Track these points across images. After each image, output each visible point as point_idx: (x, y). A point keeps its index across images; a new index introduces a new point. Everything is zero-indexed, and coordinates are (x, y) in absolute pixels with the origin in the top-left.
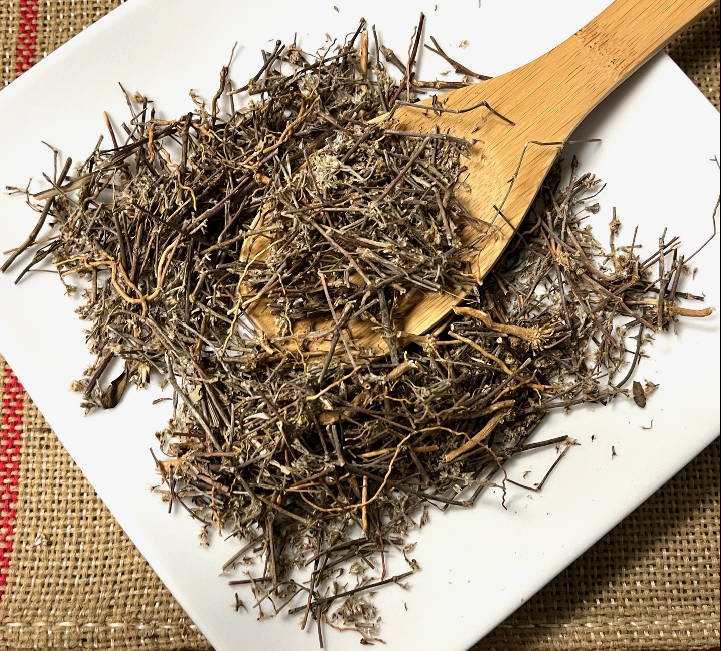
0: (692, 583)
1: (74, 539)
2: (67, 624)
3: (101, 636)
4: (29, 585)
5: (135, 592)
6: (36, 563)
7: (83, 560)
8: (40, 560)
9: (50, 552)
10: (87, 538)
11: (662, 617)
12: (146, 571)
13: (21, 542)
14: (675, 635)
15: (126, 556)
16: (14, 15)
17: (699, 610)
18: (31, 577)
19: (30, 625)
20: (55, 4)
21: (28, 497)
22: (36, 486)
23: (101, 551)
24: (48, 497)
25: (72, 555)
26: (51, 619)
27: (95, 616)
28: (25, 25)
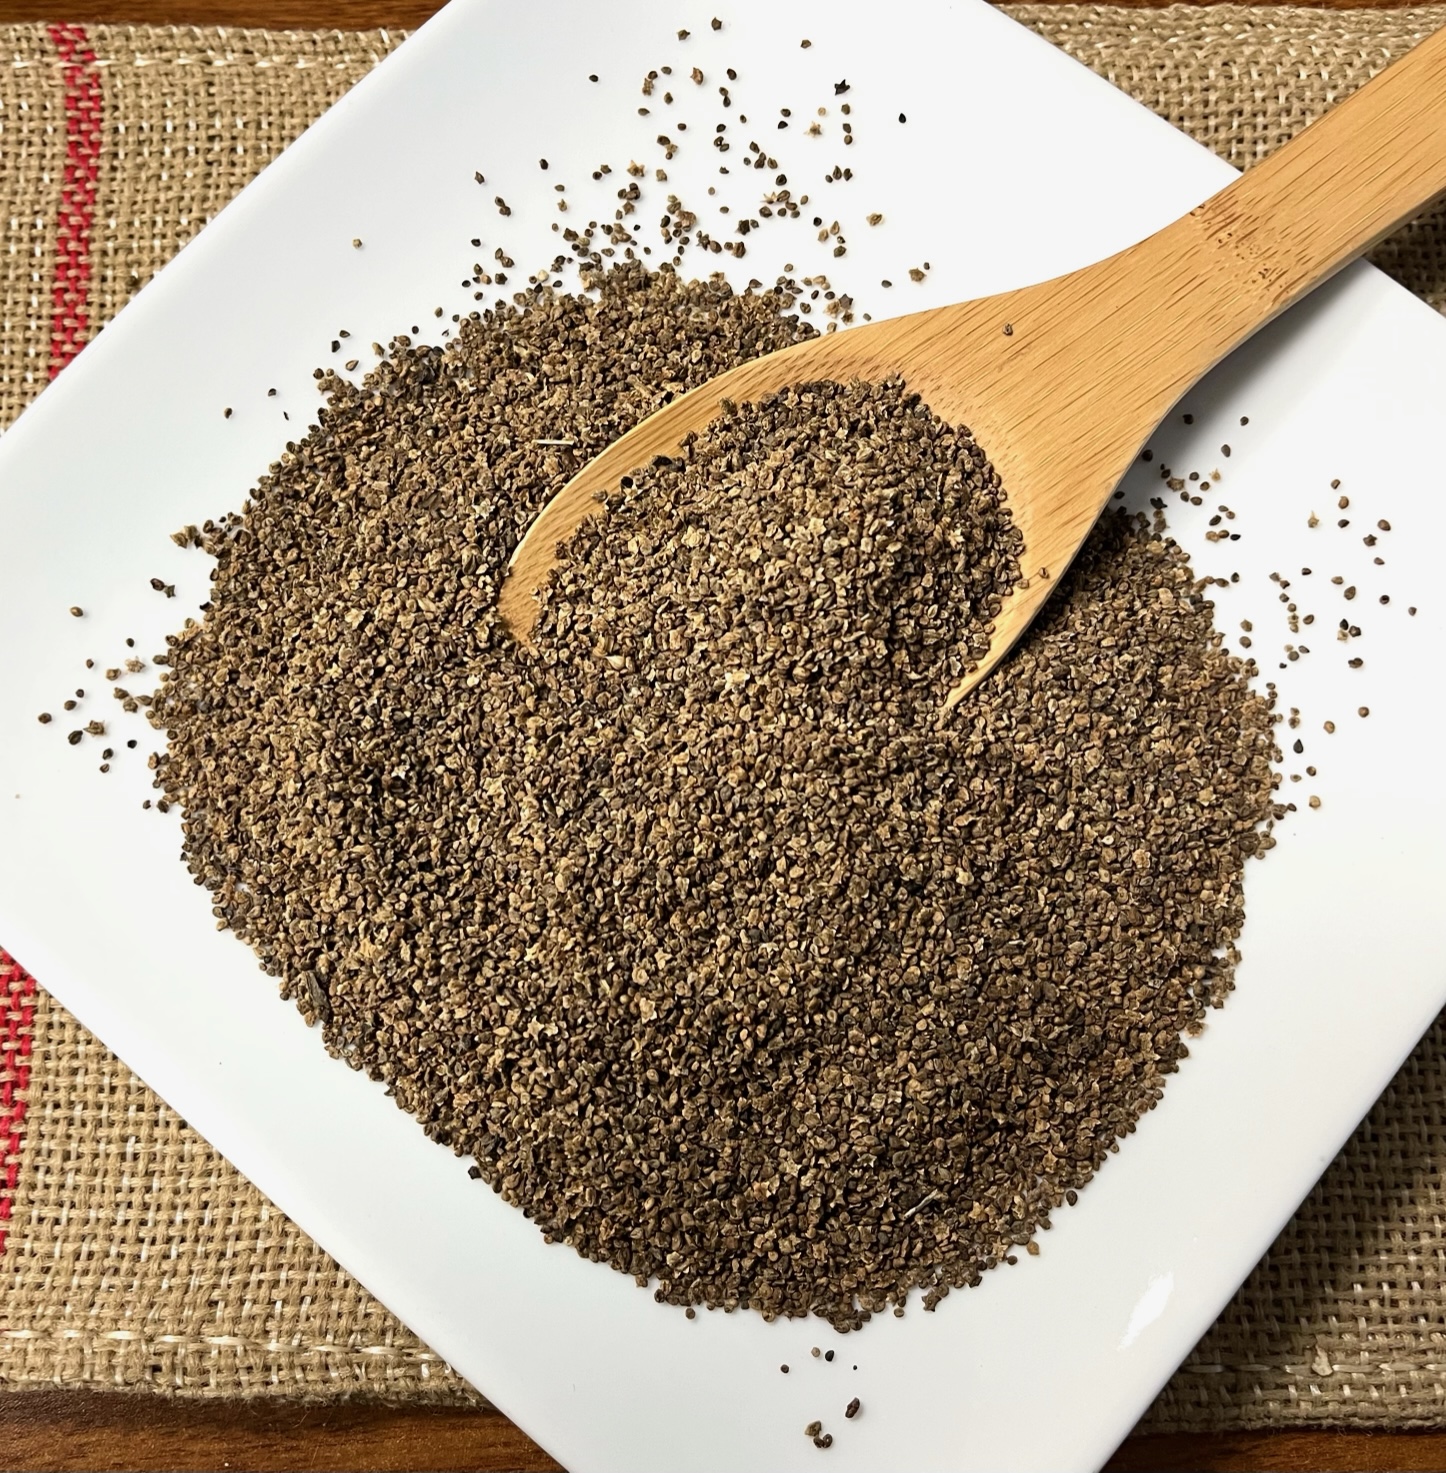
0: (1410, 1287)
1: (141, 1166)
2: (123, 1336)
3: (191, 1362)
4: (50, 1256)
5: (262, 1276)
6: (65, 1210)
7: (159, 1208)
8: (73, 1206)
9: (92, 1189)
10: (168, 1165)
11: (1347, 1355)
12: (285, 1234)
13: (36, 1168)
14: (1375, 1394)
15: (244, 1203)
16: (56, 150)
17: (1423, 1343)
18: (55, 1239)
19: (50, 1335)
20: (136, 130)
21: (51, 1077)
22: (66, 1058)
23: (195, 1191)
24: (90, 1080)
25: (136, 1198)
26: (91, 1325)
27: (180, 1321)
28: (75, 168)
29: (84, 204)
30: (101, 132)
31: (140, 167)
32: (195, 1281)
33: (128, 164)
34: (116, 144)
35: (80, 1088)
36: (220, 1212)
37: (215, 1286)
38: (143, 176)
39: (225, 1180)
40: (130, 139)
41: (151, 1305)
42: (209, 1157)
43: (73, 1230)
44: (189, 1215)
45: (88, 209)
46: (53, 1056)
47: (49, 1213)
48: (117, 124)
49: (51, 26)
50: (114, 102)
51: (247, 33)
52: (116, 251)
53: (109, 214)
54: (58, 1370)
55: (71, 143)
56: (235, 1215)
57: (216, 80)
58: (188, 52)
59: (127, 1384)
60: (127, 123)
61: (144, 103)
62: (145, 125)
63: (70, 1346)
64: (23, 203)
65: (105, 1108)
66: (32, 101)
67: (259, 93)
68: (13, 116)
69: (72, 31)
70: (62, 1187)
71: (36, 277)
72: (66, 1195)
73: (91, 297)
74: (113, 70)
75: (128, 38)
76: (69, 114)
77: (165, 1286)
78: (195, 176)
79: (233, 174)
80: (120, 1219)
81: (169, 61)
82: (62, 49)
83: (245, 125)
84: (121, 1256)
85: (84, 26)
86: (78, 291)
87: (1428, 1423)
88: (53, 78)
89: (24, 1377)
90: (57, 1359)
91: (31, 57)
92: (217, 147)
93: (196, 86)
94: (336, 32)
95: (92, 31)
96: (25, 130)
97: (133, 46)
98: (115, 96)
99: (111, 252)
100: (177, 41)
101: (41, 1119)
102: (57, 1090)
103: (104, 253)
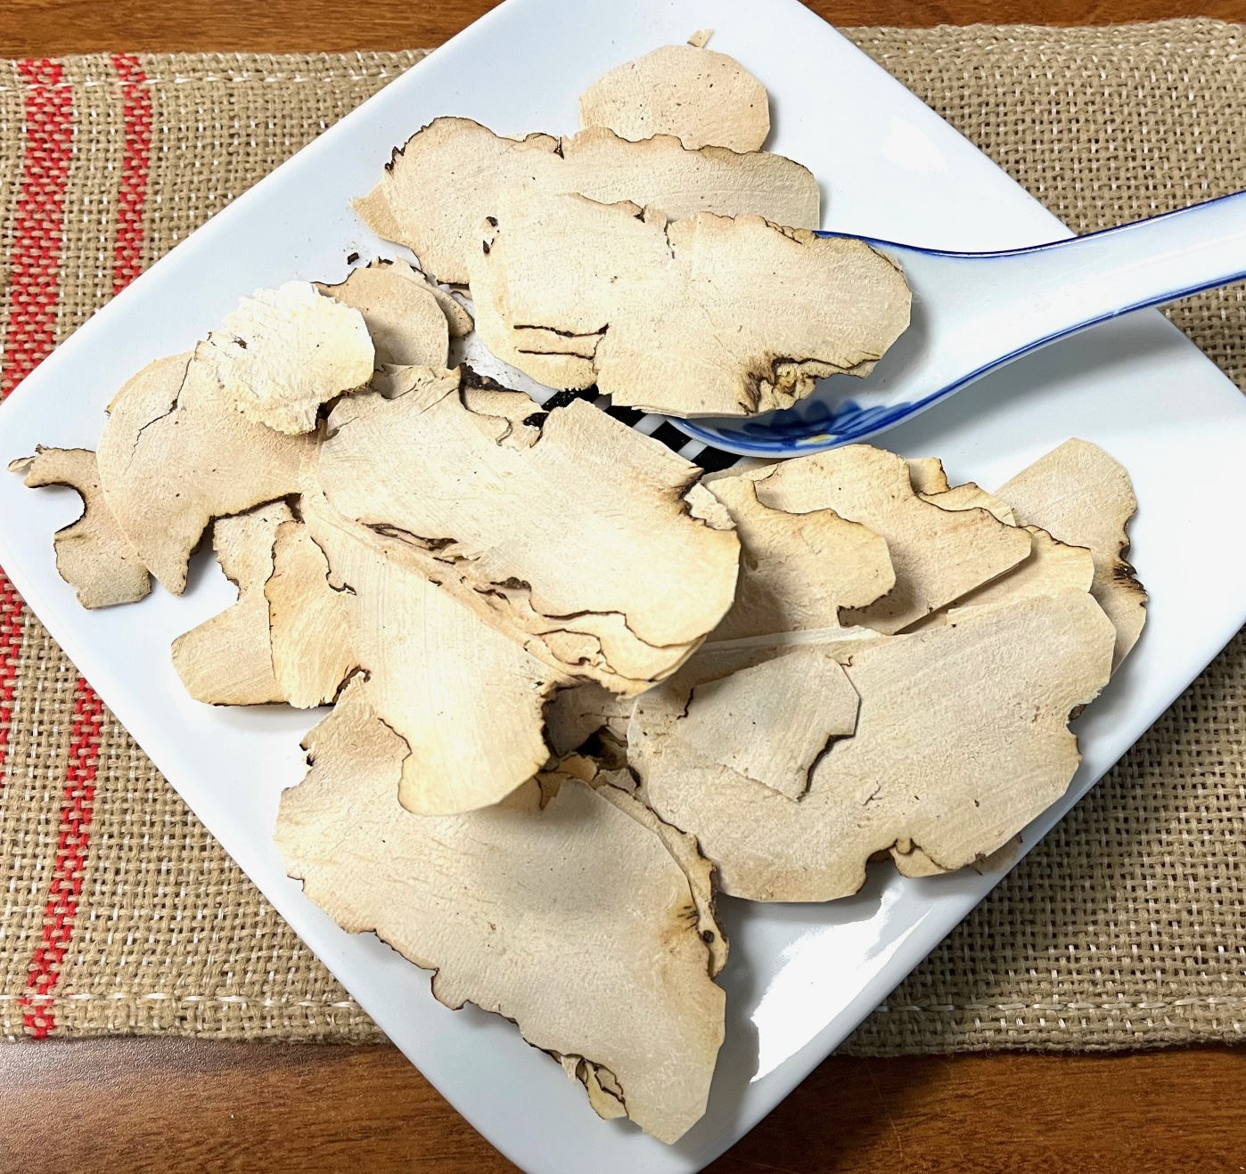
29: (138, 185)
30: (150, 132)
31: (179, 158)
32: (211, 959)
33: (171, 156)
34: (161, 141)
35: (128, 824)
36: (229, 910)
37: (226, 961)
38: (182, 165)
39: (233, 887)
40: (172, 137)
41: (180, 975)
42: (222, 871)
43: (121, 925)
44: (206, 912)
45: (141, 189)
46: (109, 800)
47: (104, 911)
48: (161, 127)
49: (114, 56)
50: (160, 110)
51: (257, 57)
52: (161, 219)
53: (156, 193)
54: (111, 1020)
55: (128, 141)
56: (241, 911)
57: (235, 92)
58: (214, 72)
59: (162, 1028)
60: (170, 125)
61: (183, 111)
62: (183, 126)
63: (119, 1004)
64: (93, 186)
65: (147, 837)
66: (99, 110)
67: (267, 102)
68: (85, 121)
69: (129, 59)
70: (114, 894)
71: (102, 239)
72: (116, 899)
73: (142, 253)
74: (159, 86)
75: (170, 63)
76: (127, 119)
77: (189, 961)
78: (220, 163)
79: (248, 162)
80: (156, 917)
81: (201, 79)
82: (122, 72)
83: (257, 125)
84: (157, 941)
85: (136, 54)
86: (133, 249)
87: (1104, 1048)
88: (115, 94)
89: (86, 1025)
90: (109, 1012)
91: (99, 79)
92: (236, 142)
93: (221, 97)
94: (323, 55)
95: (143, 58)
96: (94, 132)
97: (173, 68)
98: (161, 106)
99: (158, 220)
100: (206, 64)
101: (99, 846)
102: (111, 825)
103: (153, 221)
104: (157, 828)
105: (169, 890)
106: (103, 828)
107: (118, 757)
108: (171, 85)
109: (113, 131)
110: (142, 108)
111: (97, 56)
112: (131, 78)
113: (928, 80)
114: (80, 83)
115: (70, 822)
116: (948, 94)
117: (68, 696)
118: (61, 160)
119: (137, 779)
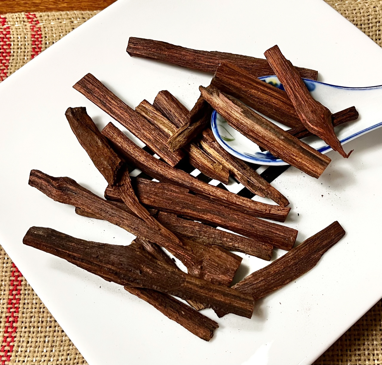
104: (44, 324)
105: (49, 349)
106: (22, 324)
107: (29, 294)
108: (49, 25)
109: (27, 44)
110: (38, 35)
111: (20, 14)
112: (33, 23)
113: (354, 13)
114: (13, 25)
115: (10, 322)
116: (363, 18)
117: (8, 269)
118: (7, 56)
119: (36, 304)
